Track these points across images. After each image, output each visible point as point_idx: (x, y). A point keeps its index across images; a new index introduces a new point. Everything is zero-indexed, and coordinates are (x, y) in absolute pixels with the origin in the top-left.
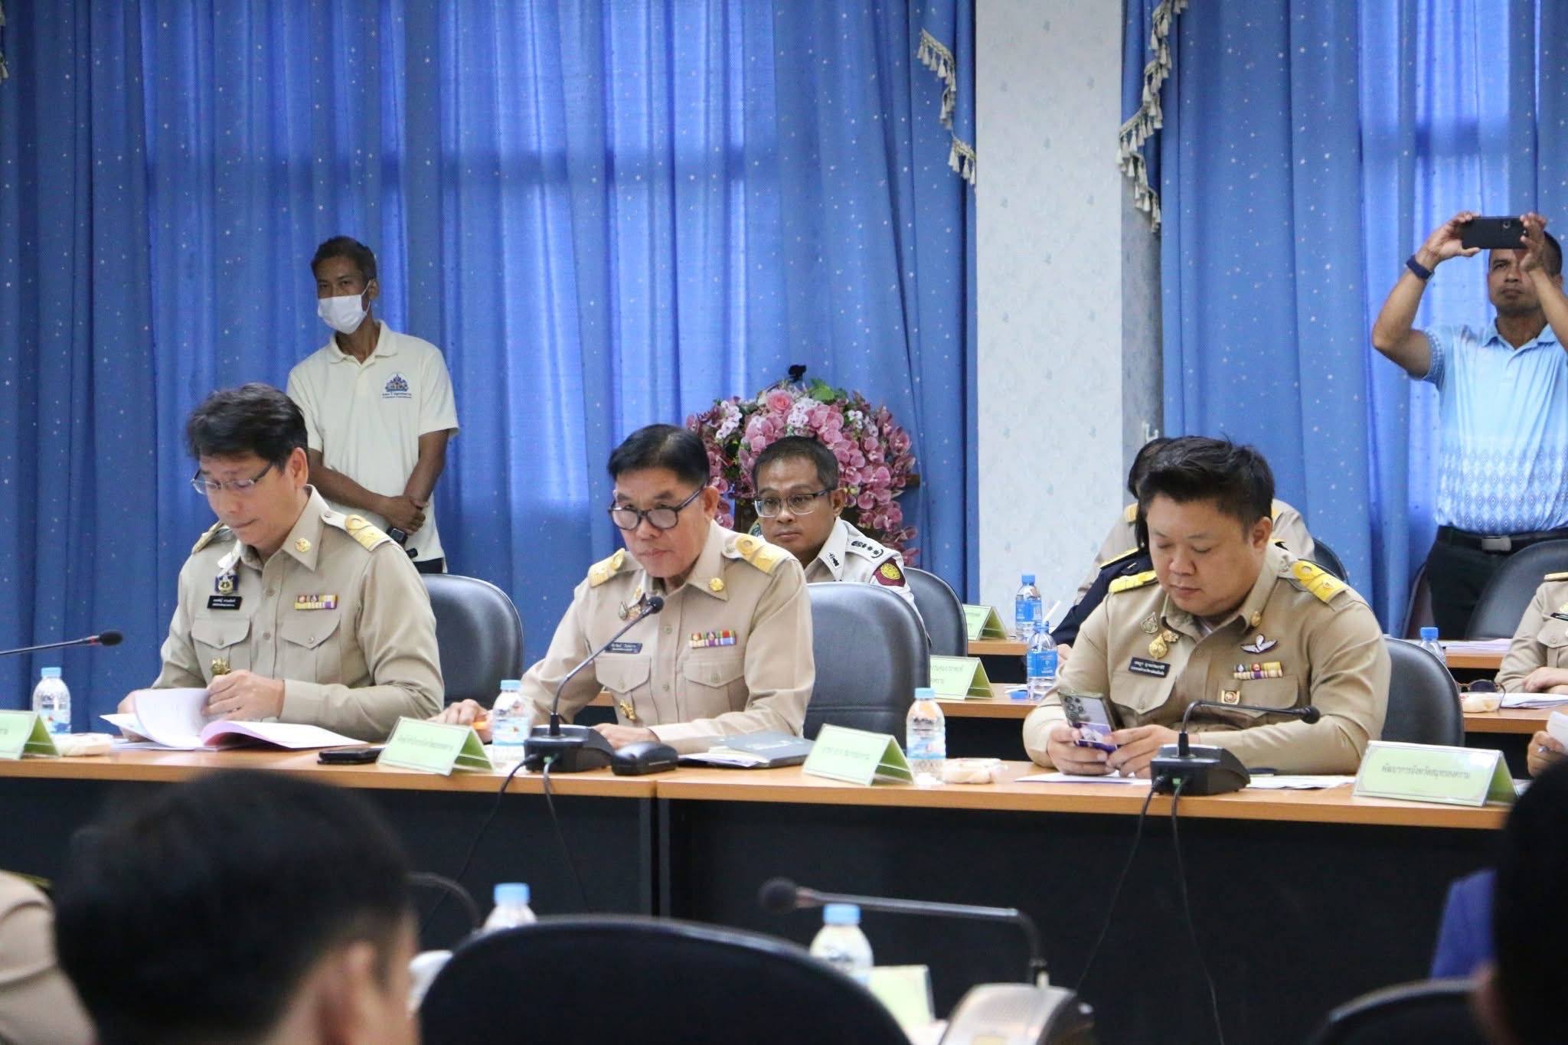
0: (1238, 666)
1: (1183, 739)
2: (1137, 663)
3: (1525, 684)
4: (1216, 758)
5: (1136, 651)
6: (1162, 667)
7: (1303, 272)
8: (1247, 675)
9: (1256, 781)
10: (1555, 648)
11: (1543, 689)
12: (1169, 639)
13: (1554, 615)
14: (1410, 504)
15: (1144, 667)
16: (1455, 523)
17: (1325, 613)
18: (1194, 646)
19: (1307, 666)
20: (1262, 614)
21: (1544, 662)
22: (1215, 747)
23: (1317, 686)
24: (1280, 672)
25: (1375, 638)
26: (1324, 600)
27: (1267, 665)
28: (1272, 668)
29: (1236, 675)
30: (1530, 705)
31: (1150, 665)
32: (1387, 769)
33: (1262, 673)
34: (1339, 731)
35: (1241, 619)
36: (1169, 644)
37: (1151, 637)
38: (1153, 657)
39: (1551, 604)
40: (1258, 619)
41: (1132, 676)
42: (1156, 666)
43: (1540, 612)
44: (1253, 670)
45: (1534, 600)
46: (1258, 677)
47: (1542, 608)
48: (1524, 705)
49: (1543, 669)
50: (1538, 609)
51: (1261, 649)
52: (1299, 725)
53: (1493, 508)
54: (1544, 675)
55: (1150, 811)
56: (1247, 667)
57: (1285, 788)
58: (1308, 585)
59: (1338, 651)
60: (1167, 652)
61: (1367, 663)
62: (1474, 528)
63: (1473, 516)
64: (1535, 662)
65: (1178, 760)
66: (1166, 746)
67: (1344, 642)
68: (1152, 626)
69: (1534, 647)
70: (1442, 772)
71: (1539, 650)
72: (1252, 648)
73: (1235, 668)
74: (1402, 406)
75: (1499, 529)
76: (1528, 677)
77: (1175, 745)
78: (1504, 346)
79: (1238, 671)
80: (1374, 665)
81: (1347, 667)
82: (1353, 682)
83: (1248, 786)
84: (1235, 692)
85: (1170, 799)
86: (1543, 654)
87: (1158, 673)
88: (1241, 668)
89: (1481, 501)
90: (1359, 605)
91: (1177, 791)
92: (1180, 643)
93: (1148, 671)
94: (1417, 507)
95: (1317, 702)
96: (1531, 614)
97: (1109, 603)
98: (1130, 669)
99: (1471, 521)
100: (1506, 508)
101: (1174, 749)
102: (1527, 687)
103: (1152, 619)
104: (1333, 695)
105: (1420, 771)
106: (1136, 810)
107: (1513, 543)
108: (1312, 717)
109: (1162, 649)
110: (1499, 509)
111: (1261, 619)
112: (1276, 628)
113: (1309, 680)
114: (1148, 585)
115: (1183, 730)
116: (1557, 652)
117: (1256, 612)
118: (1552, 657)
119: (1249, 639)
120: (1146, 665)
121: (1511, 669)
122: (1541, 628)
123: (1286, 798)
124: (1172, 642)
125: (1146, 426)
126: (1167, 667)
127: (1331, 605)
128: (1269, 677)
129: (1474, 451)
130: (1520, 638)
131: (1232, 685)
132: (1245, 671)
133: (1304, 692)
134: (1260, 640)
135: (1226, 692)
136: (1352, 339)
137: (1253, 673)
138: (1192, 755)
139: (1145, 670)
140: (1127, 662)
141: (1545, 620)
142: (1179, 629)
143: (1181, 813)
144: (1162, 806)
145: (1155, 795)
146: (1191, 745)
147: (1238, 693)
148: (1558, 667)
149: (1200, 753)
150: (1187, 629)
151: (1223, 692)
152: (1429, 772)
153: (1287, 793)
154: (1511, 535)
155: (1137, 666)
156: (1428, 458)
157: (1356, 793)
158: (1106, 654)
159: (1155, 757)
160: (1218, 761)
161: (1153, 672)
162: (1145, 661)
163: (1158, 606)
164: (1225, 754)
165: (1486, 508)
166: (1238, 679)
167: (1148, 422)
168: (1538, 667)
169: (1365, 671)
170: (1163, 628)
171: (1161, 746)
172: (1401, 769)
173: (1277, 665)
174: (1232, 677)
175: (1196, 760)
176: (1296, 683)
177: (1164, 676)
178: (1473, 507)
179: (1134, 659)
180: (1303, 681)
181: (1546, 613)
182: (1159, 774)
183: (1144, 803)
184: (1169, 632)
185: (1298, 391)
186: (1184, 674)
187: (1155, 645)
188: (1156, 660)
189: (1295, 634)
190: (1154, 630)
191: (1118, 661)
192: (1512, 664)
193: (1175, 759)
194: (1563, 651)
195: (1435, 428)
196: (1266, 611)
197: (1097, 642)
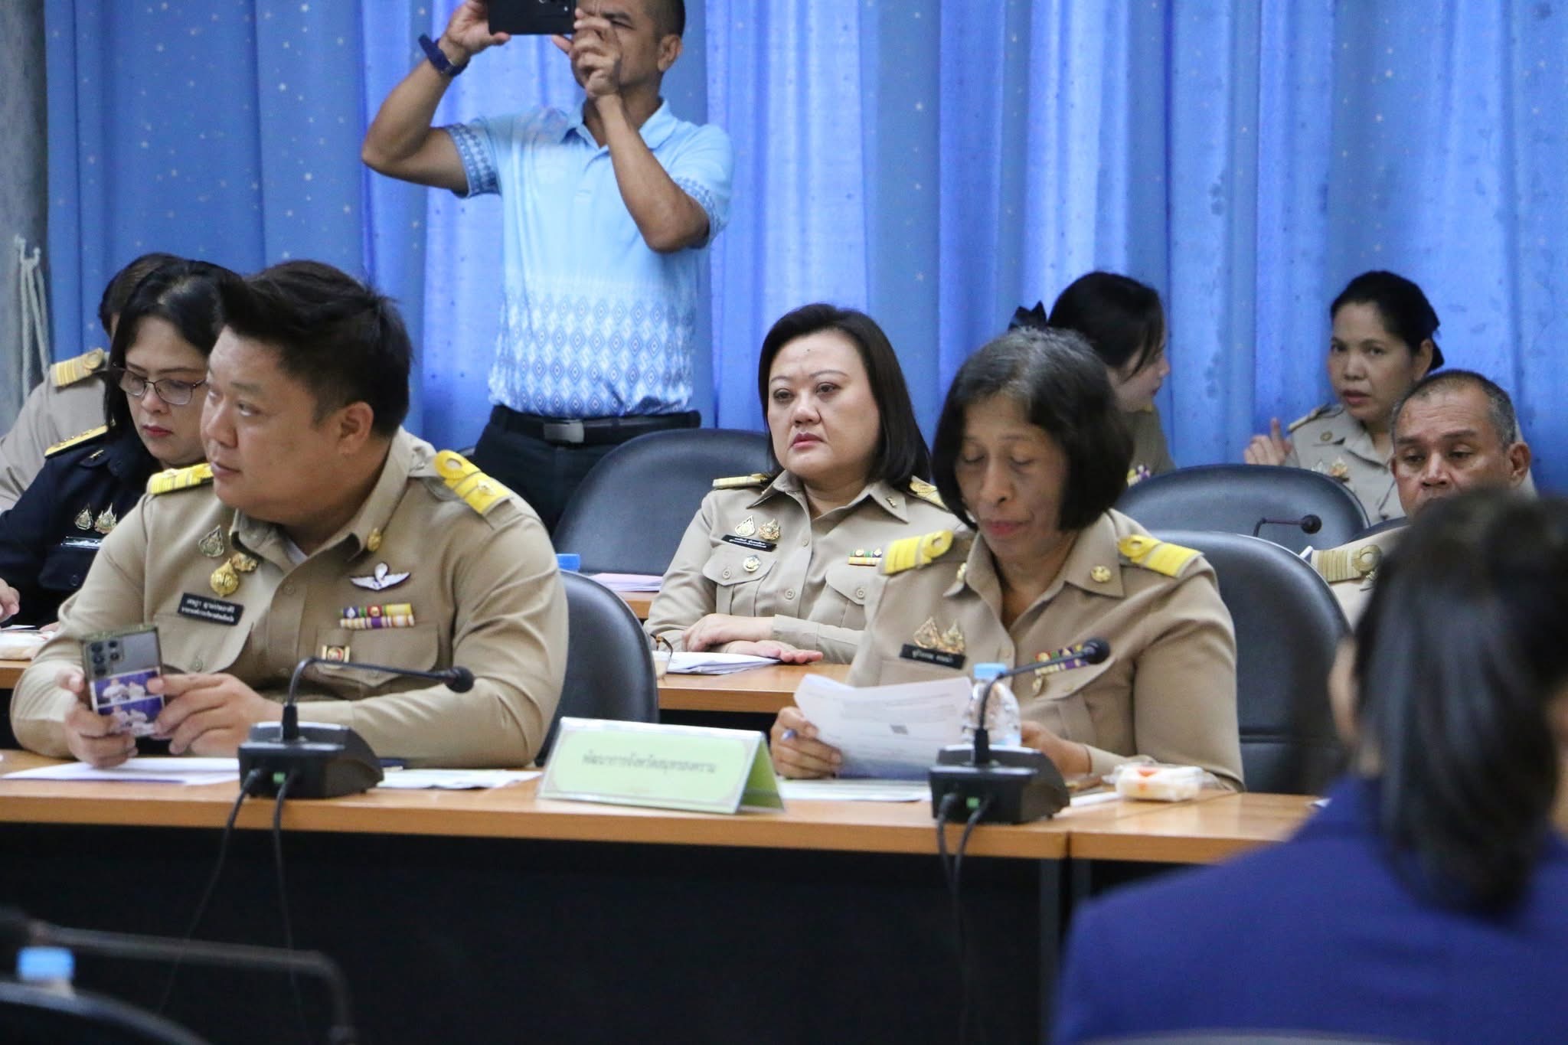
0: (346, 611)
1: (290, 715)
2: (190, 601)
3: (686, 639)
4: (340, 743)
5: (189, 583)
6: (231, 609)
7: (268, 15)
8: (361, 622)
9: (393, 777)
10: (727, 587)
11: (713, 646)
12: (242, 567)
13: (727, 538)
14: (425, 372)
15: (201, 608)
16: (508, 402)
17: (482, 532)
18: (279, 581)
19: (450, 611)
20: (383, 532)
21: (711, 607)
22: (337, 727)
23: (464, 637)
24: (411, 618)
25: (550, 570)
26: (480, 510)
27: (390, 609)
28: (399, 613)
29: (343, 622)
30: (707, 669)
31: (212, 606)
32: (591, 759)
33: (383, 620)
34: (498, 702)
35: (353, 540)
36: (240, 575)
37: (213, 563)
38: (216, 593)
39: (722, 520)
40: (377, 539)
41: (184, 621)
42: (220, 608)
43: (708, 534)
44: (369, 615)
45: (698, 515)
46: (377, 625)
47: (711, 528)
48: (699, 670)
49: (711, 616)
50: (705, 530)
51: (385, 584)
52: (441, 692)
53: (557, 380)
54: (715, 625)
55: (241, 822)
56: (360, 610)
57: (433, 788)
58: (456, 487)
59: (498, 587)
60: (238, 587)
61: (537, 606)
62: (533, 408)
63: (531, 391)
64: (700, 607)
65: (281, 746)
66: (261, 725)
67: (509, 573)
68: (216, 546)
69: (699, 585)
70: (673, 764)
71: (704, 586)
72: (367, 582)
73: (342, 612)
74: (415, 224)
75: (567, 411)
76: (692, 628)
77: (277, 724)
78: (586, 143)
79: (346, 617)
80: (547, 610)
81: (509, 610)
82: (515, 631)
83: (380, 784)
84: (343, 648)
85: (271, 804)
86: (710, 593)
87: (224, 618)
88: (351, 612)
89: (540, 370)
90: (528, 521)
91: (281, 792)
92: (258, 572)
93: (209, 614)
94: (434, 376)
95: (463, 658)
96: (694, 538)
97: (147, 509)
98: (179, 611)
99: (528, 397)
100: (575, 381)
101: (274, 731)
102: (690, 643)
103: (215, 536)
104: (489, 650)
105: (641, 762)
106: (220, 821)
107: (586, 430)
108: (462, 683)
109: (230, 582)
110: (566, 382)
111: (382, 540)
112: (407, 551)
113: (452, 631)
114: (205, 484)
115: (291, 701)
116: (731, 590)
117: (376, 530)
118: (723, 599)
119: (363, 569)
120: (206, 605)
121: (666, 616)
122: (709, 556)
123: (433, 801)
124: (246, 572)
125: (20, 242)
126: (238, 611)
127: (489, 519)
128: (394, 626)
129: (549, 297)
130: (678, 571)
131: (337, 637)
132: (357, 616)
133: (445, 644)
134: (381, 571)
135: (329, 647)
136: (341, 120)
137: (369, 620)
138: (302, 739)
139: (204, 614)
140: (177, 598)
141: (715, 545)
142: (259, 551)
143: (287, 824)
144: (260, 815)
145: (247, 800)
146: (301, 724)
147: (347, 650)
148: (731, 614)
149: (314, 735)
150: (269, 549)
151: (325, 649)
152: (654, 764)
153: (436, 794)
154: (585, 419)
155: (191, 606)
156: (453, 303)
157: (542, 794)
158: (142, 588)
159: (245, 741)
160: (342, 747)
161: (216, 616)
162: (203, 599)
163: (225, 516)
164: (350, 738)
165: (548, 379)
166: (347, 628)
167: (23, 235)
168: (704, 615)
169: (534, 618)
170: (232, 549)
171: (253, 725)
172: (612, 760)
173: (406, 607)
174: (338, 625)
175: (309, 746)
176: (434, 635)
177: (235, 623)
178: (530, 377)
179: (186, 596)
180: (444, 631)
181: (715, 536)
182: (253, 767)
183: (232, 810)
184: (242, 556)
185: (259, 197)
186: (265, 622)
187: (219, 576)
188: (220, 598)
189: (435, 562)
190: (219, 552)
191: (160, 598)
192: (666, 609)
193: (277, 745)
194: (739, 591)
195: (463, 259)
196: (390, 528)
197: (128, 567)
